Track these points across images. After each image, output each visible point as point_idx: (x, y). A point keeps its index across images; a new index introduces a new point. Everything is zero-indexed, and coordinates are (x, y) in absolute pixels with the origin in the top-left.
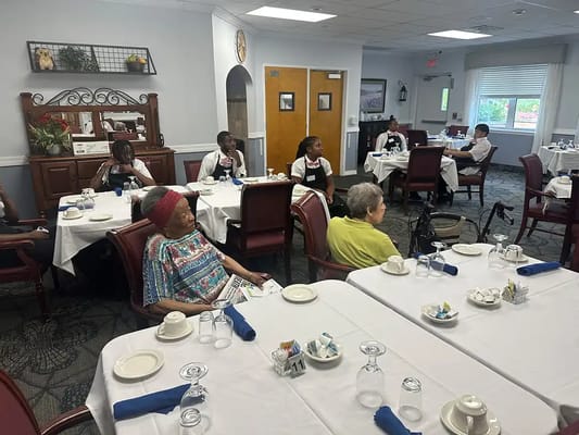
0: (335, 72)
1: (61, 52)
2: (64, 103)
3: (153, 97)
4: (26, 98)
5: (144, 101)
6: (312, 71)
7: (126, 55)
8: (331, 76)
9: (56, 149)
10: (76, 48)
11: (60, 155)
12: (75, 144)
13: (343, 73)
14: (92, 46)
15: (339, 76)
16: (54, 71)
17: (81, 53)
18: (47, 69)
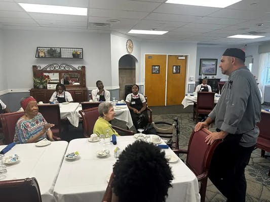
0: (182, 56)
1: (48, 50)
2: (48, 69)
3: (84, 68)
4: (34, 67)
5: (80, 69)
6: (169, 56)
7: (72, 51)
8: (179, 58)
9: (41, 87)
10: (53, 49)
11: (43, 89)
12: (48, 85)
13: (186, 57)
14: (60, 48)
15: (184, 58)
16: (45, 57)
17: (55, 51)
18: (42, 57)
